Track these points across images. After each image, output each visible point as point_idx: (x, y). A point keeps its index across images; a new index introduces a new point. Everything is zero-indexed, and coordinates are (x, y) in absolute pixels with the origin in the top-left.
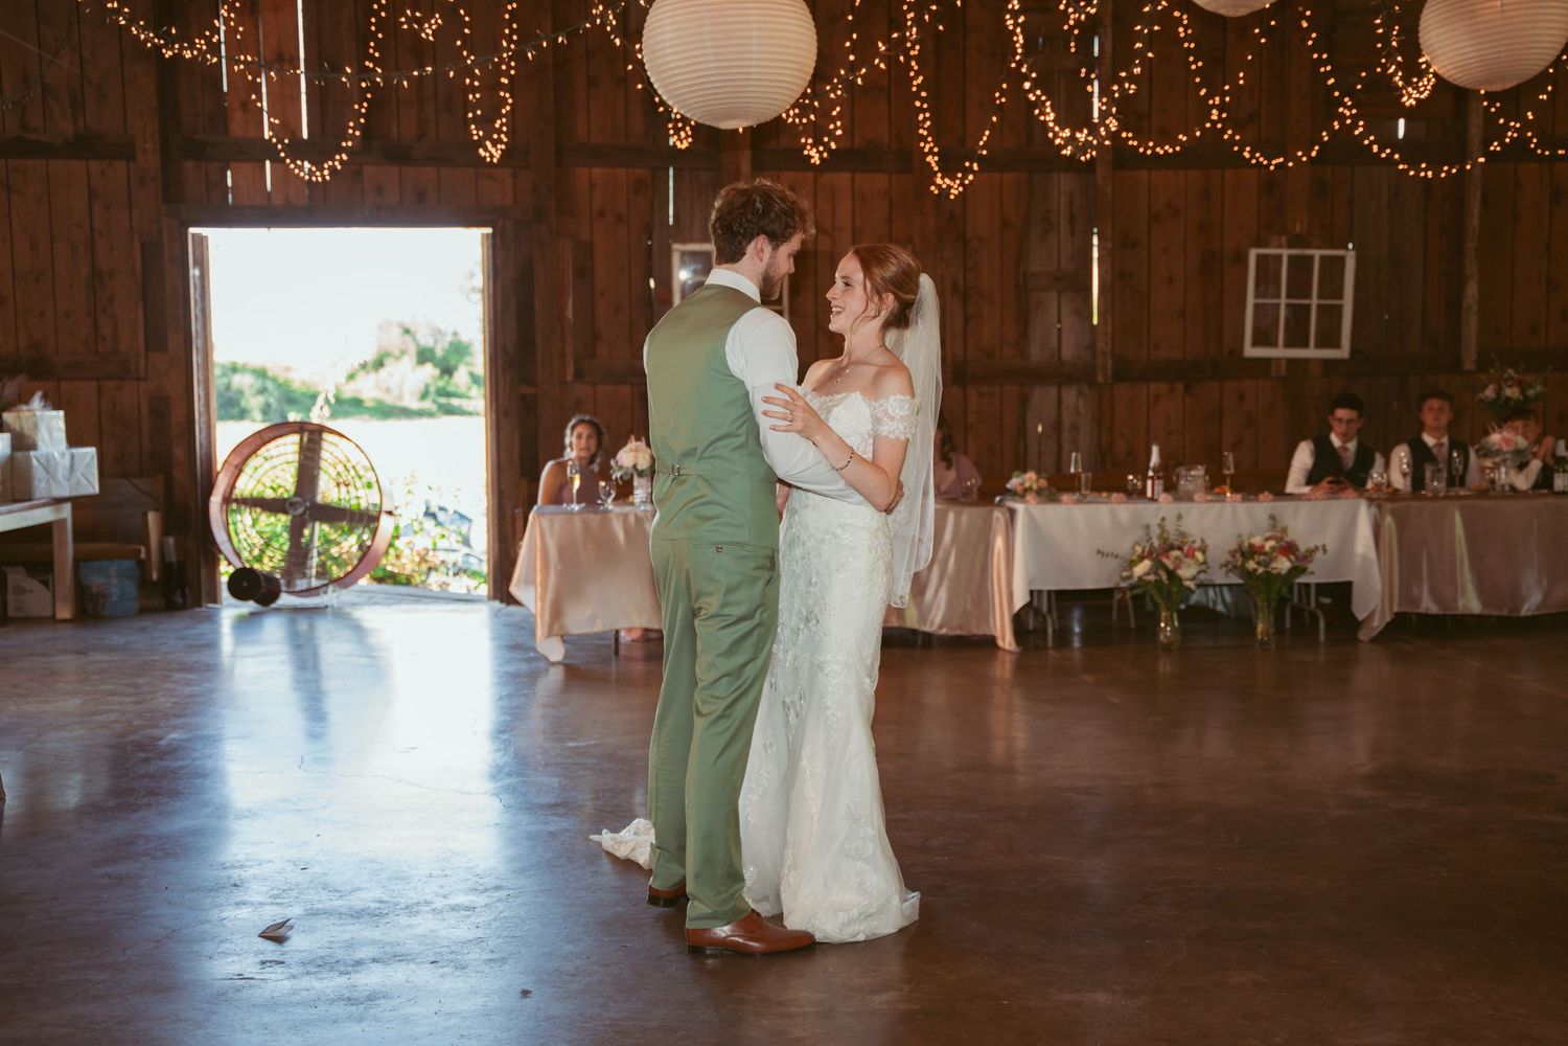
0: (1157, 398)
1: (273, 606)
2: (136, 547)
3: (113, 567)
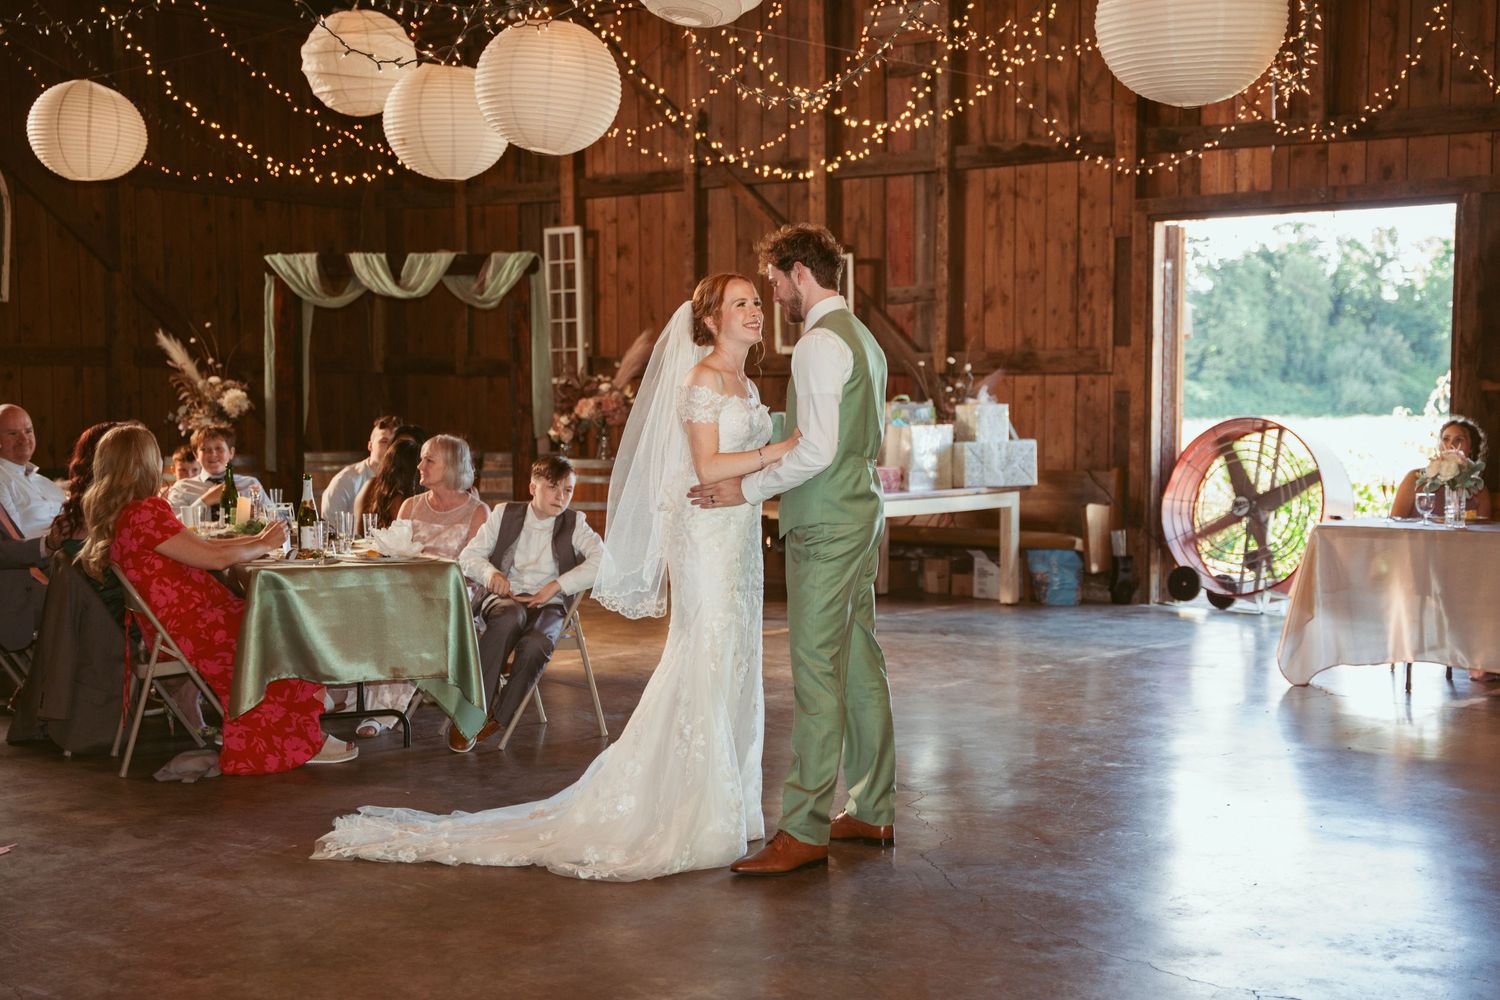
1: (1230, 609)
2: (1073, 538)
3: (1055, 557)
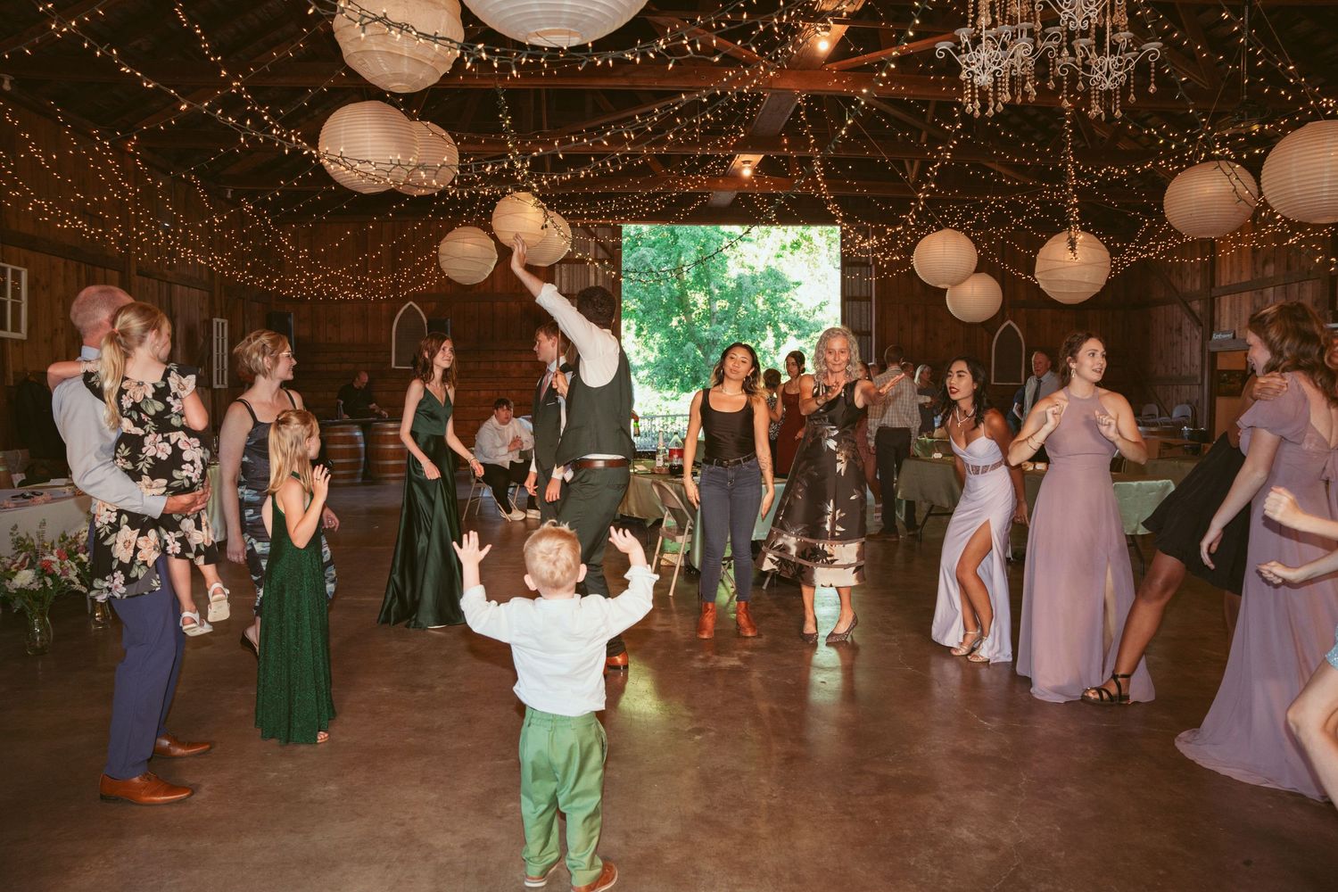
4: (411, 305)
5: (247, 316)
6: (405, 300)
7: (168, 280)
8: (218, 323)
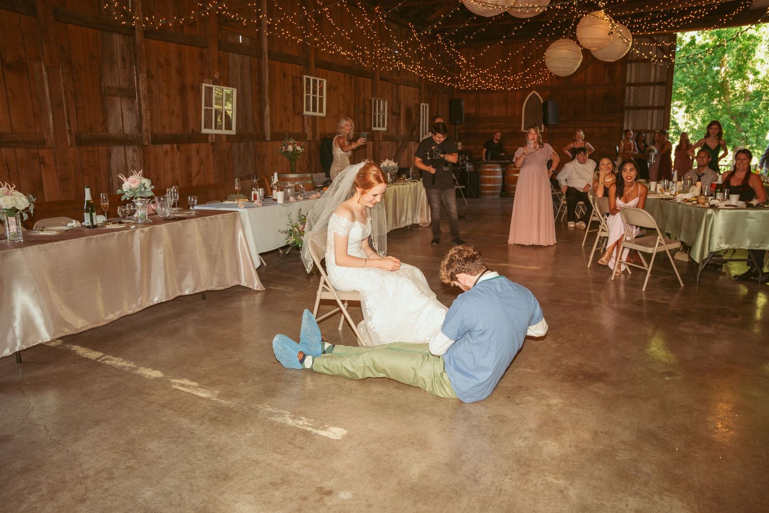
0: (166, 152)
4: (534, 93)
5: (440, 102)
6: (531, 90)
7: (396, 82)
8: (423, 106)
